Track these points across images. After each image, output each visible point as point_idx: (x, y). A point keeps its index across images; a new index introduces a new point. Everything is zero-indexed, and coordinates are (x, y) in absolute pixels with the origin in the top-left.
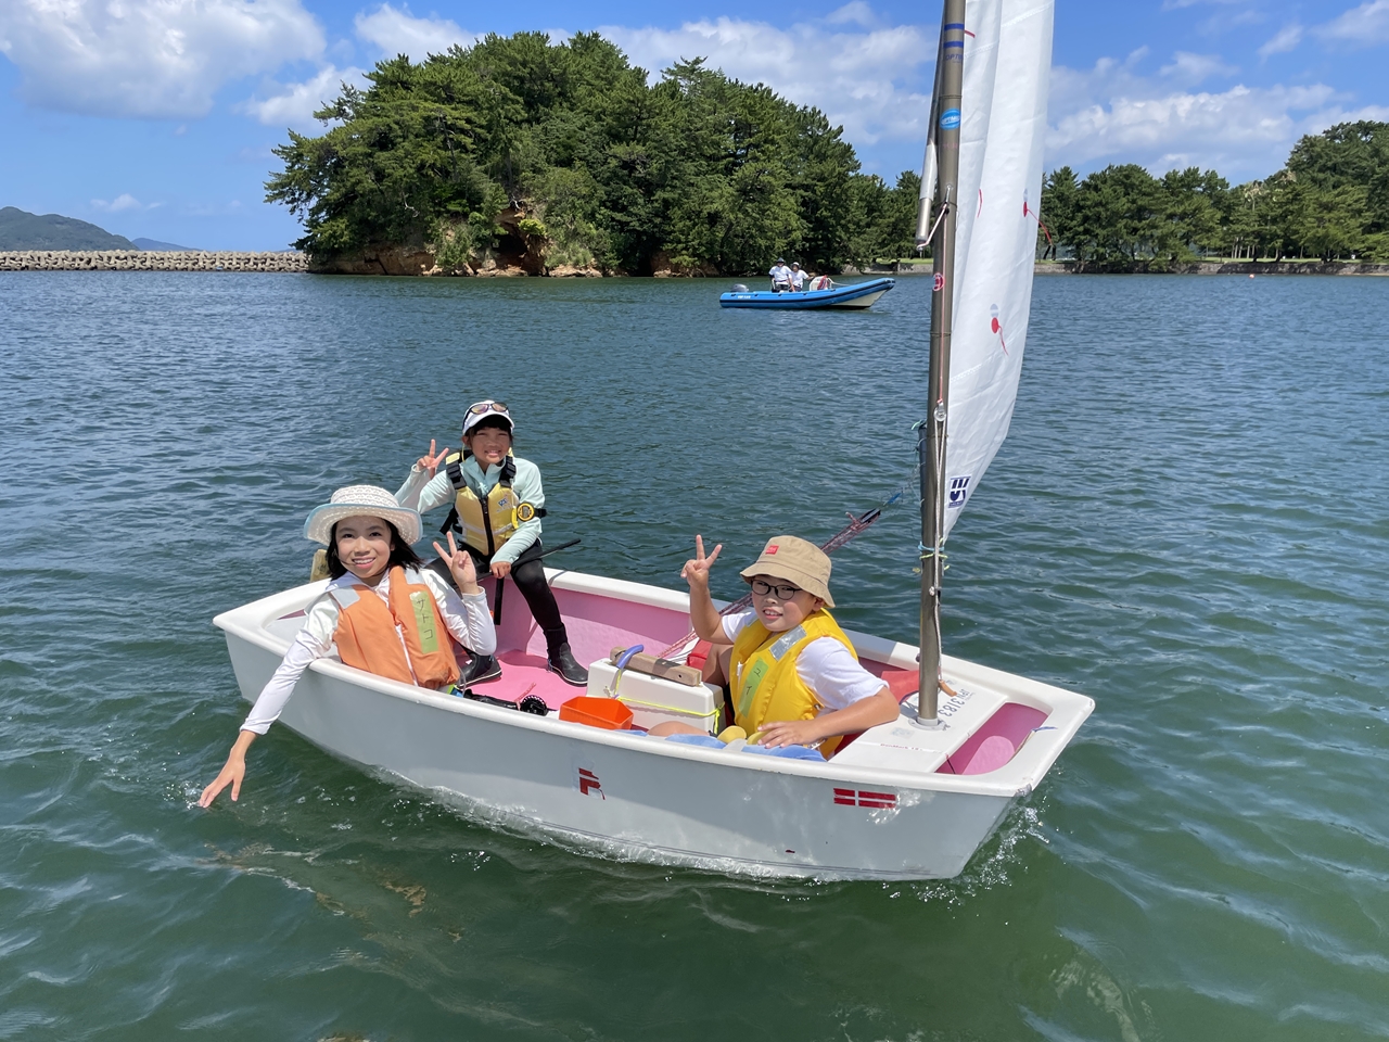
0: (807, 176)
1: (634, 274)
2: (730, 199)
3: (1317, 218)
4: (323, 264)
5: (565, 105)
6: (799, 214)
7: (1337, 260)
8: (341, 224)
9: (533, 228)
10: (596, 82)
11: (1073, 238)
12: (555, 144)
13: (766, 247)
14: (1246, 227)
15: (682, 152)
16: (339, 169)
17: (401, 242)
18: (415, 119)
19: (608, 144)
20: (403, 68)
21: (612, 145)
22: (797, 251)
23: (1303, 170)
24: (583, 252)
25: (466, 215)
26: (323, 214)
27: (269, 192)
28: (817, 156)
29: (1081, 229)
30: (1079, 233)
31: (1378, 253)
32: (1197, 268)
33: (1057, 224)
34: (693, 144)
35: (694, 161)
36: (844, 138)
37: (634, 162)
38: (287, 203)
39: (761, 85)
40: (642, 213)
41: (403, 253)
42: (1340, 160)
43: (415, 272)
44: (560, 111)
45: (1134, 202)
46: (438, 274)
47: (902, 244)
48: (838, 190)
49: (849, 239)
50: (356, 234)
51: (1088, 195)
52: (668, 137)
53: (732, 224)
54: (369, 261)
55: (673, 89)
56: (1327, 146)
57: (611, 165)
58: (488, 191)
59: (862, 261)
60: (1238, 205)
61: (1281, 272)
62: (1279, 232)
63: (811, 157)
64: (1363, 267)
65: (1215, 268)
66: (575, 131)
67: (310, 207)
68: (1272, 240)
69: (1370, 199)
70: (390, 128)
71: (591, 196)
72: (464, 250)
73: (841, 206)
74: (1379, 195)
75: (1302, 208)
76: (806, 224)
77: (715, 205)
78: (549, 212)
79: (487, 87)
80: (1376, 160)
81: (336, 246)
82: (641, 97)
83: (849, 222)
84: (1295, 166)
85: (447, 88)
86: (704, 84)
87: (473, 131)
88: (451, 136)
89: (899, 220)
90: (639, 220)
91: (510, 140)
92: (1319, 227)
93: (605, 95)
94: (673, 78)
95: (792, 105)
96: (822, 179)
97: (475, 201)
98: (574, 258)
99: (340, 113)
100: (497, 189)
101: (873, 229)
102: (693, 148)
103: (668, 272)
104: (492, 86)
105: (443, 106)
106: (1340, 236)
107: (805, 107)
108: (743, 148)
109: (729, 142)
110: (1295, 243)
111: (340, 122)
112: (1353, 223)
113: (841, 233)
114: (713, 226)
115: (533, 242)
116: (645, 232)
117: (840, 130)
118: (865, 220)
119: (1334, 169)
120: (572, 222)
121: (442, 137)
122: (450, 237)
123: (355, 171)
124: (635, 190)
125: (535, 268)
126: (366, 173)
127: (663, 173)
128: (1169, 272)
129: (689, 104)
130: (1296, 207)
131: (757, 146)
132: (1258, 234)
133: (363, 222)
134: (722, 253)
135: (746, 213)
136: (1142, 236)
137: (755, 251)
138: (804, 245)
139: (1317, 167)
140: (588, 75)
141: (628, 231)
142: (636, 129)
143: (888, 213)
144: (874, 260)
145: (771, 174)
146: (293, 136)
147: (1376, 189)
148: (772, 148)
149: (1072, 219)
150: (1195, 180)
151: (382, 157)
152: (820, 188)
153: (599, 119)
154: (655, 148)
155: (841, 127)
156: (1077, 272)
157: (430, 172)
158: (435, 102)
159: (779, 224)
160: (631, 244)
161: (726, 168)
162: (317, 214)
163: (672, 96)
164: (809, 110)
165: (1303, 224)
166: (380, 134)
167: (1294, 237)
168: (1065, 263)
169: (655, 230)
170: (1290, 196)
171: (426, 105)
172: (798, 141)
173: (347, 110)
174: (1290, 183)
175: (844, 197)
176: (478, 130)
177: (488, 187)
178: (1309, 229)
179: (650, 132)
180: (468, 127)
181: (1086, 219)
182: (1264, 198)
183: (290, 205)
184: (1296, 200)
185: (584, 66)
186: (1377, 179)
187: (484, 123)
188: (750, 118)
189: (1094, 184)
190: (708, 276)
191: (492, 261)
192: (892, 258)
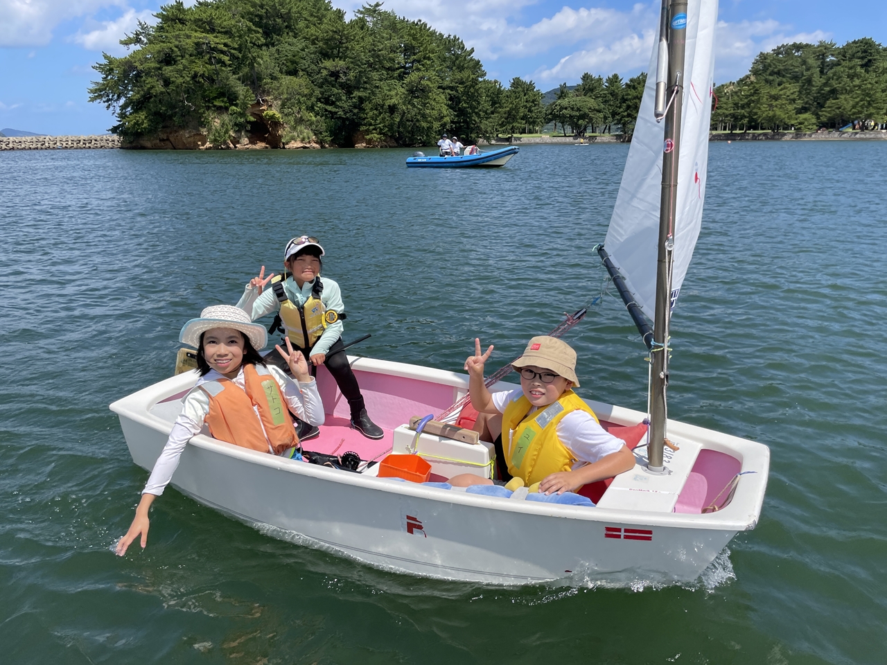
0: (452, 81)
1: (341, 146)
2: (403, 96)
3: (768, 105)
4: (131, 143)
5: (290, 34)
6: (448, 106)
7: (781, 131)
8: (142, 115)
9: (273, 117)
10: (311, 19)
11: (621, 119)
12: (285, 60)
13: (428, 128)
14: (726, 112)
15: (370, 65)
16: (138, 78)
17: (184, 127)
18: (189, 44)
19: (320, 60)
20: (179, 10)
21: (323, 61)
23: (760, 74)
24: (307, 132)
25: (227, 109)
26: (129, 109)
27: (92, 95)
28: (458, 68)
29: (625, 114)
30: (625, 117)
31: (805, 126)
33: (611, 111)
34: (377, 60)
35: (378, 71)
36: (475, 56)
37: (338, 72)
38: (104, 102)
39: (420, 21)
40: (345, 105)
41: (186, 135)
42: (782, 68)
43: (192, 148)
44: (287, 38)
46: (210, 148)
47: (514, 124)
48: (472, 90)
49: (481, 122)
50: (152, 121)
51: (629, 92)
52: (360, 55)
53: (404, 113)
54: (162, 140)
55: (362, 23)
56: (774, 59)
57: (323, 74)
58: (241, 92)
59: (489, 136)
60: (721, 97)
61: (747, 139)
62: (746, 114)
63: (454, 68)
64: (797, 135)
66: (298, 52)
67: (120, 104)
68: (741, 119)
69: (800, 92)
70: (172, 51)
71: (311, 95)
72: (227, 132)
73: (475, 101)
74: (806, 89)
75: (759, 99)
76: (452, 112)
77: (393, 101)
78: (283, 106)
79: (237, 22)
80: (804, 67)
81: (139, 131)
82: (341, 29)
83: (480, 110)
84: (755, 72)
85: (210, 23)
86: (382, 20)
87: (229, 52)
88: (214, 55)
89: (512, 109)
90: (344, 111)
91: (254, 58)
92: (769, 110)
93: (318, 28)
94: (362, 16)
95: (440, 34)
96: (462, 83)
97: (232, 98)
98: (301, 136)
99: (137, 40)
100: (247, 91)
101: (496, 115)
102: (377, 63)
103: (364, 145)
104: (240, 21)
105: (208, 35)
106: (783, 116)
107: (449, 36)
108: (410, 63)
109: (401, 58)
110: (755, 121)
111: (138, 47)
112: (790, 107)
113: (475, 118)
114: (392, 114)
115: (273, 126)
116: (347, 118)
117: (472, 51)
118: (490, 109)
119: (778, 73)
120: (298, 113)
121: (208, 56)
122: (217, 123)
123: (150, 80)
124: (340, 91)
125: (275, 143)
126: (157, 81)
127: (358, 78)
129: (373, 33)
130: (756, 98)
131: (419, 61)
132: (733, 116)
133: (157, 114)
134: (399, 132)
135: (414, 106)
137: (420, 130)
138: (451, 126)
139: (768, 72)
140: (305, 14)
141: (336, 118)
142: (339, 50)
143: (505, 105)
144: (497, 135)
145: (429, 79)
146: (106, 57)
147: (804, 86)
148: (428, 62)
149: (620, 107)
151: (168, 70)
152: (461, 89)
153: (313, 43)
154: (352, 62)
155: (473, 48)
156: (623, 142)
157: (201, 80)
158: (202, 32)
159: (435, 112)
160: (339, 127)
161: (399, 76)
162: (125, 109)
163: (362, 28)
164: (452, 37)
165: (760, 109)
166: (166, 54)
167: (755, 117)
168: (616, 135)
169: (355, 117)
170: (752, 91)
171: (196, 34)
172: (445, 58)
173: (143, 39)
174: (752, 83)
175: (476, 94)
176: (233, 51)
177: (241, 90)
178: (763, 112)
179: (348, 52)
180: (225, 49)
181: (628, 107)
182: (736, 93)
183: (106, 104)
184: (756, 93)
185: (302, 8)
186: (805, 80)
187: (237, 46)
188: (414, 42)
189: (632, 85)
190: (390, 147)
191: (246, 139)
192: (509, 134)
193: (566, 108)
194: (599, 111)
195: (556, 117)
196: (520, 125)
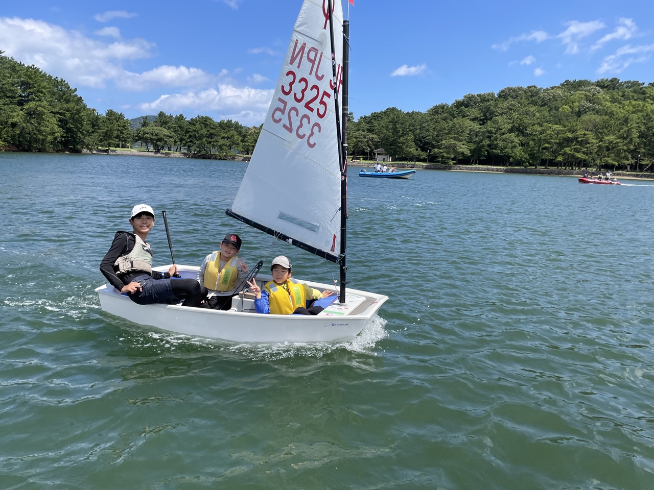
0: (60, 109)
2: (22, 117)
6: (59, 125)
13: (42, 139)
22: (58, 142)
28: (65, 100)
29: (189, 140)
32: (235, 158)
36: (77, 94)
39: (34, 66)
45: (208, 131)
47: (110, 141)
48: (77, 116)
49: (84, 138)
51: (190, 127)
53: (24, 128)
59: (92, 148)
63: (62, 100)
65: (241, 159)
73: (79, 123)
76: (62, 130)
77: (15, 119)
83: (83, 130)
86: (3, 63)
95: (49, 76)
96: (68, 110)
101: (96, 134)
102: (1, 92)
107: (57, 78)
108: (26, 94)
109: (19, 90)
113: (79, 134)
114: (14, 128)
117: (76, 90)
118: (91, 130)
128: (224, 159)
131: (34, 93)
134: (19, 141)
135: (31, 124)
136: (213, 145)
137: (37, 141)
138: (62, 139)
143: (102, 127)
144: (97, 148)
145: (43, 107)
148: (41, 95)
149: (185, 136)
150: (231, 124)
152: (68, 115)
156: (189, 158)
159: (48, 129)
161: (19, 102)
164: (59, 79)
168: (184, 153)
172: (54, 93)
175: (80, 119)
181: (190, 136)
188: (29, 80)
189: (192, 122)
190: (13, 151)
192: (106, 147)
193: (148, 134)
194: (171, 137)
195: (141, 139)
196: (114, 142)
